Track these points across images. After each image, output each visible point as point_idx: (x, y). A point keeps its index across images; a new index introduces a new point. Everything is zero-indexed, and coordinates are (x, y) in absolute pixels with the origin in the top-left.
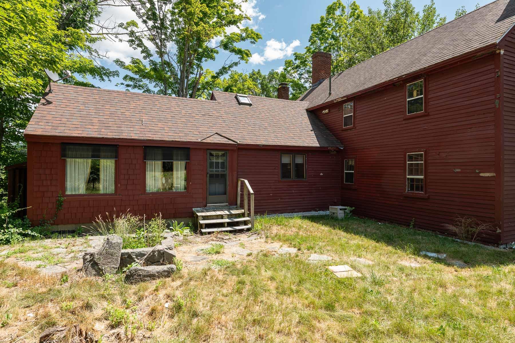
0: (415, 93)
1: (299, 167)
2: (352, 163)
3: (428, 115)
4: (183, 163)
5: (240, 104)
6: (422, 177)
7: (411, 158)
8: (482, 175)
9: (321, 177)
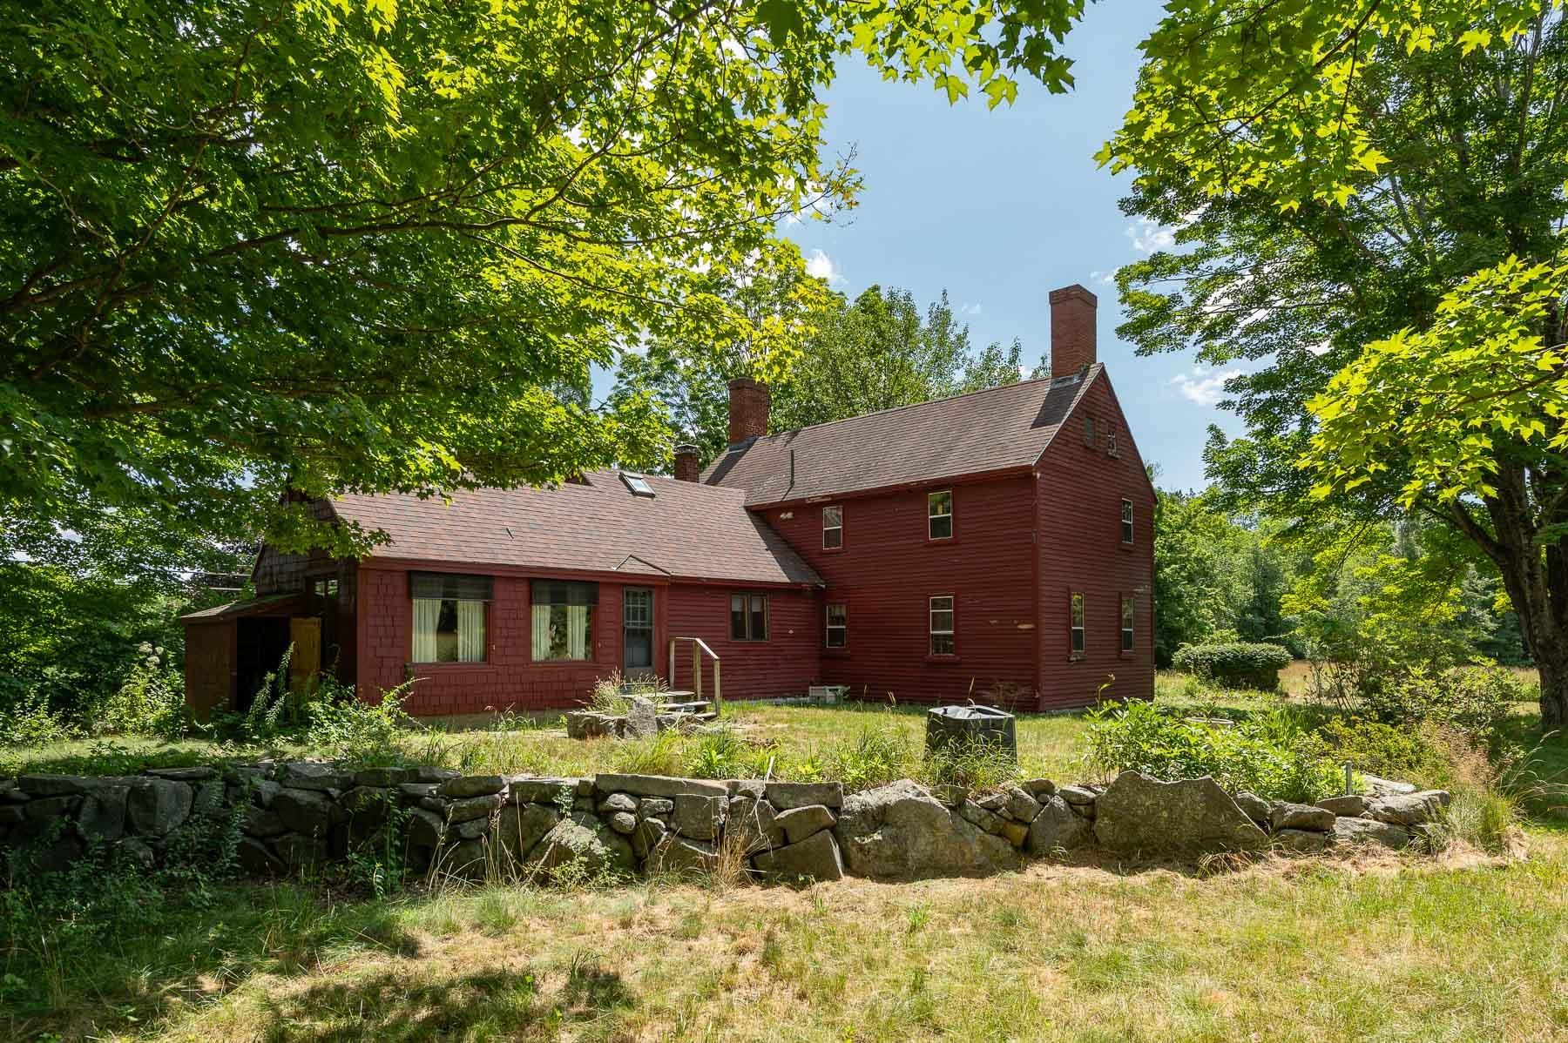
0: (940, 509)
1: (758, 618)
2: (840, 611)
3: (957, 544)
4: (584, 609)
5: (635, 493)
6: (951, 632)
7: (935, 605)
8: (1021, 627)
9: (792, 636)
